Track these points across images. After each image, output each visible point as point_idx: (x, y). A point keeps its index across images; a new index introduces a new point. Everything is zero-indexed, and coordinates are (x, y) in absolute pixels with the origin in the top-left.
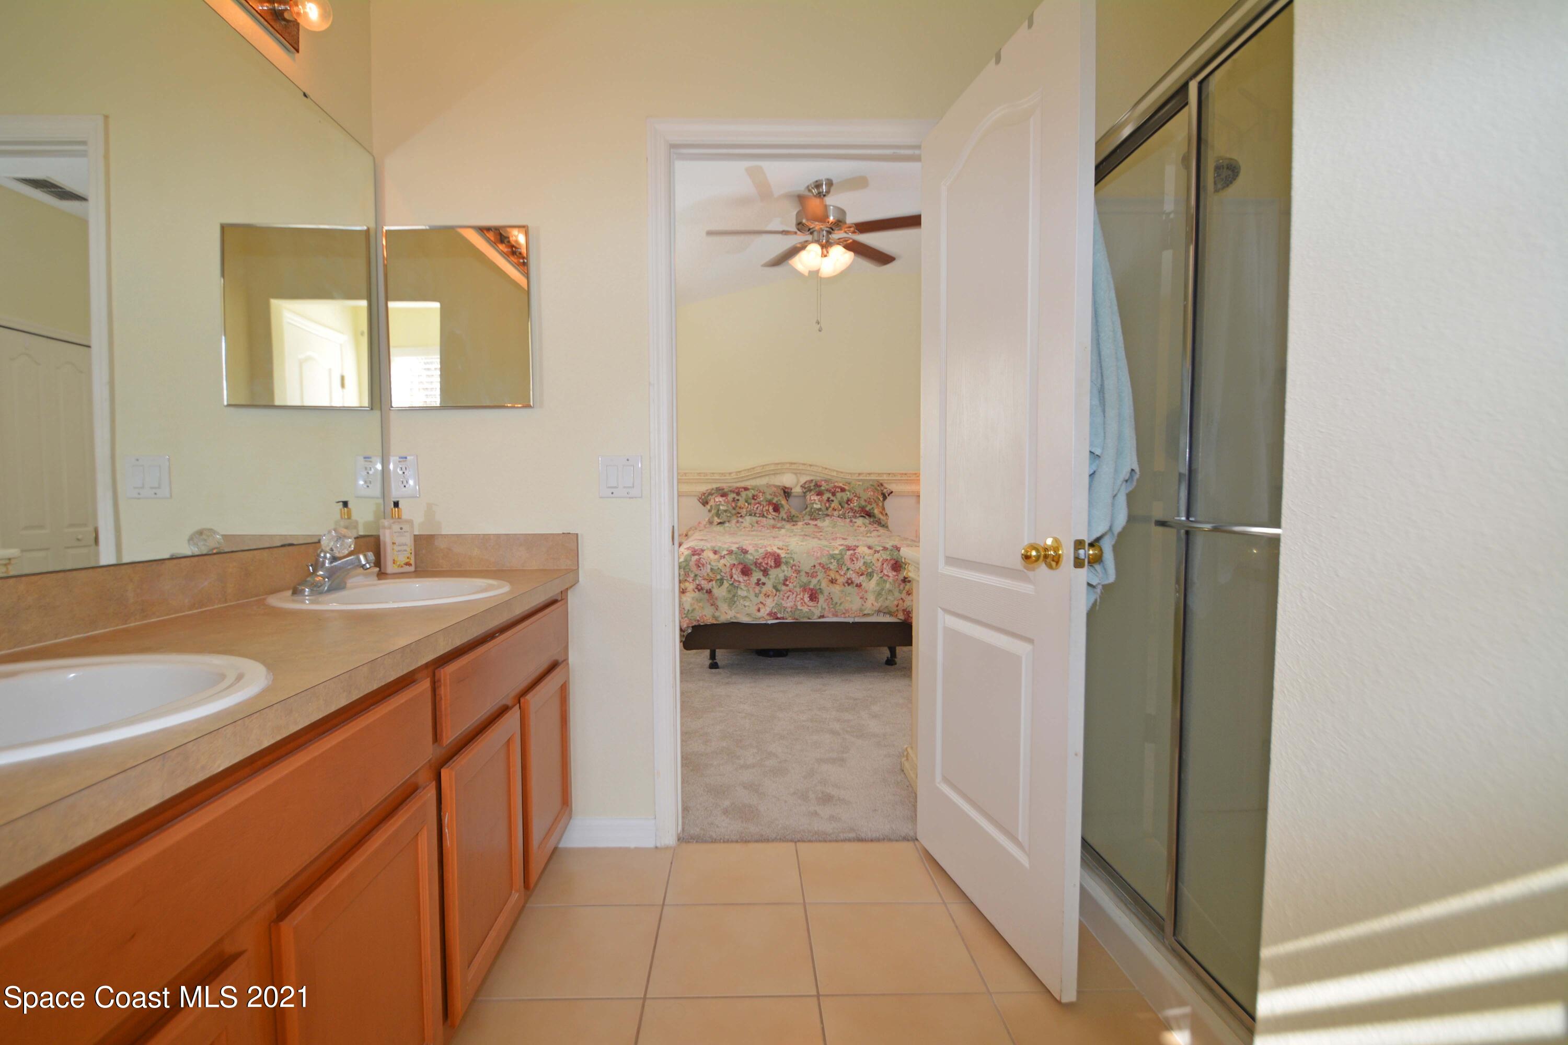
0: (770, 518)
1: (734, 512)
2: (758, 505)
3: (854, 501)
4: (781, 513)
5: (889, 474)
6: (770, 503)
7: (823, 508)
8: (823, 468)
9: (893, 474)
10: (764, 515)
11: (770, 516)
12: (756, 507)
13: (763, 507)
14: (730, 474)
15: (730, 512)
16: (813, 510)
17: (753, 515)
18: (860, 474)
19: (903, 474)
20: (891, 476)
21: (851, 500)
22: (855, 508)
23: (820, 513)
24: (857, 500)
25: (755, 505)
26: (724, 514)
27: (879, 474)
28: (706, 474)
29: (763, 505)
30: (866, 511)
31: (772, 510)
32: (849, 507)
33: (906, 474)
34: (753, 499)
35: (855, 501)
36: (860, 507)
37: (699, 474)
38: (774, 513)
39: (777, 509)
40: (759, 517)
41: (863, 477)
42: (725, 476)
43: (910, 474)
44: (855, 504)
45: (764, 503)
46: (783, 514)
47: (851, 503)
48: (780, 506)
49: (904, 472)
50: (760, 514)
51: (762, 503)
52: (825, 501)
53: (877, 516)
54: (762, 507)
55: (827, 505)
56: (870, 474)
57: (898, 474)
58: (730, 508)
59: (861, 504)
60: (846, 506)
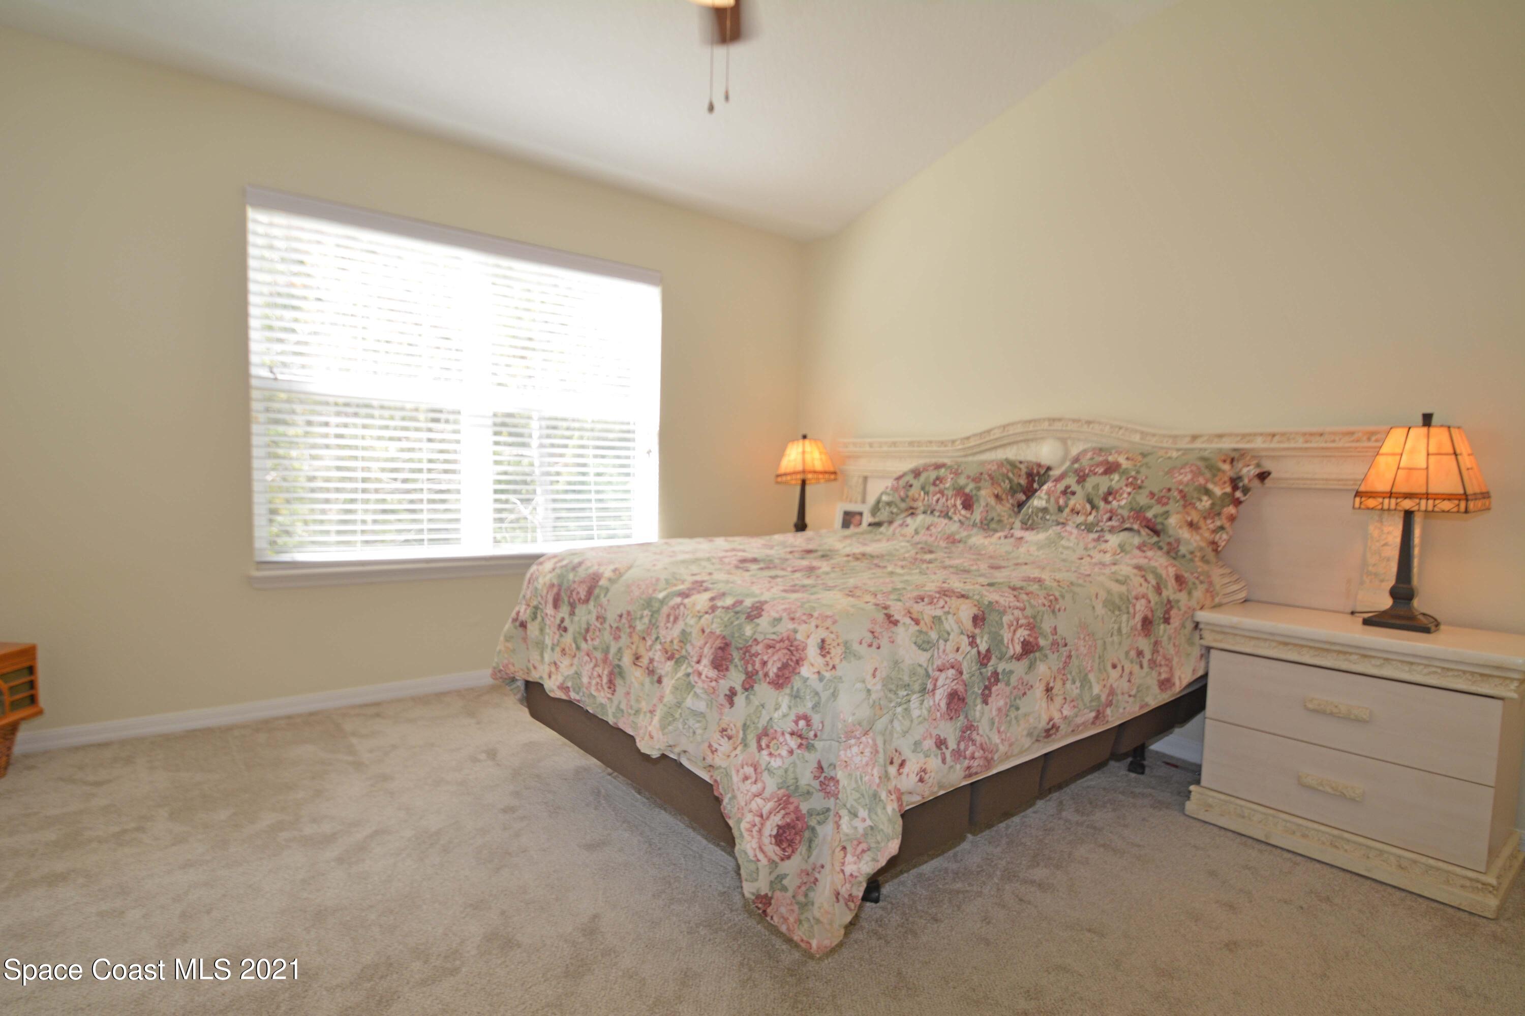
0: (955, 521)
1: (903, 506)
2: (938, 496)
3: (1121, 495)
4: (974, 514)
5: (1274, 435)
6: (959, 490)
7: (1052, 508)
8: (1112, 427)
9: (1283, 434)
10: (947, 514)
11: (956, 518)
12: (935, 498)
13: (947, 500)
14: (953, 442)
15: (897, 506)
16: (1030, 510)
17: (929, 512)
18: (1194, 438)
19: (1311, 434)
20: (1277, 438)
21: (1117, 492)
22: (1120, 511)
23: (1048, 517)
24: (1129, 494)
25: (934, 496)
26: (887, 508)
27: (1244, 436)
28: (919, 444)
29: (947, 496)
30: (1145, 518)
31: (961, 507)
32: (1109, 507)
33: (1321, 435)
34: (934, 484)
35: (1125, 495)
36: (1132, 509)
37: (911, 444)
38: (963, 512)
39: (968, 504)
40: (939, 516)
41: (1203, 442)
42: (946, 446)
43: (1334, 434)
44: (1121, 503)
45: (950, 493)
46: (977, 515)
47: (1115, 498)
48: (975, 498)
49: (1314, 429)
50: (941, 512)
51: (946, 492)
52: (1059, 492)
53: (1171, 532)
54: (944, 499)
55: (1061, 502)
56: (1220, 436)
57: (1297, 433)
58: (898, 500)
59: (1138, 504)
60: (1102, 504)
